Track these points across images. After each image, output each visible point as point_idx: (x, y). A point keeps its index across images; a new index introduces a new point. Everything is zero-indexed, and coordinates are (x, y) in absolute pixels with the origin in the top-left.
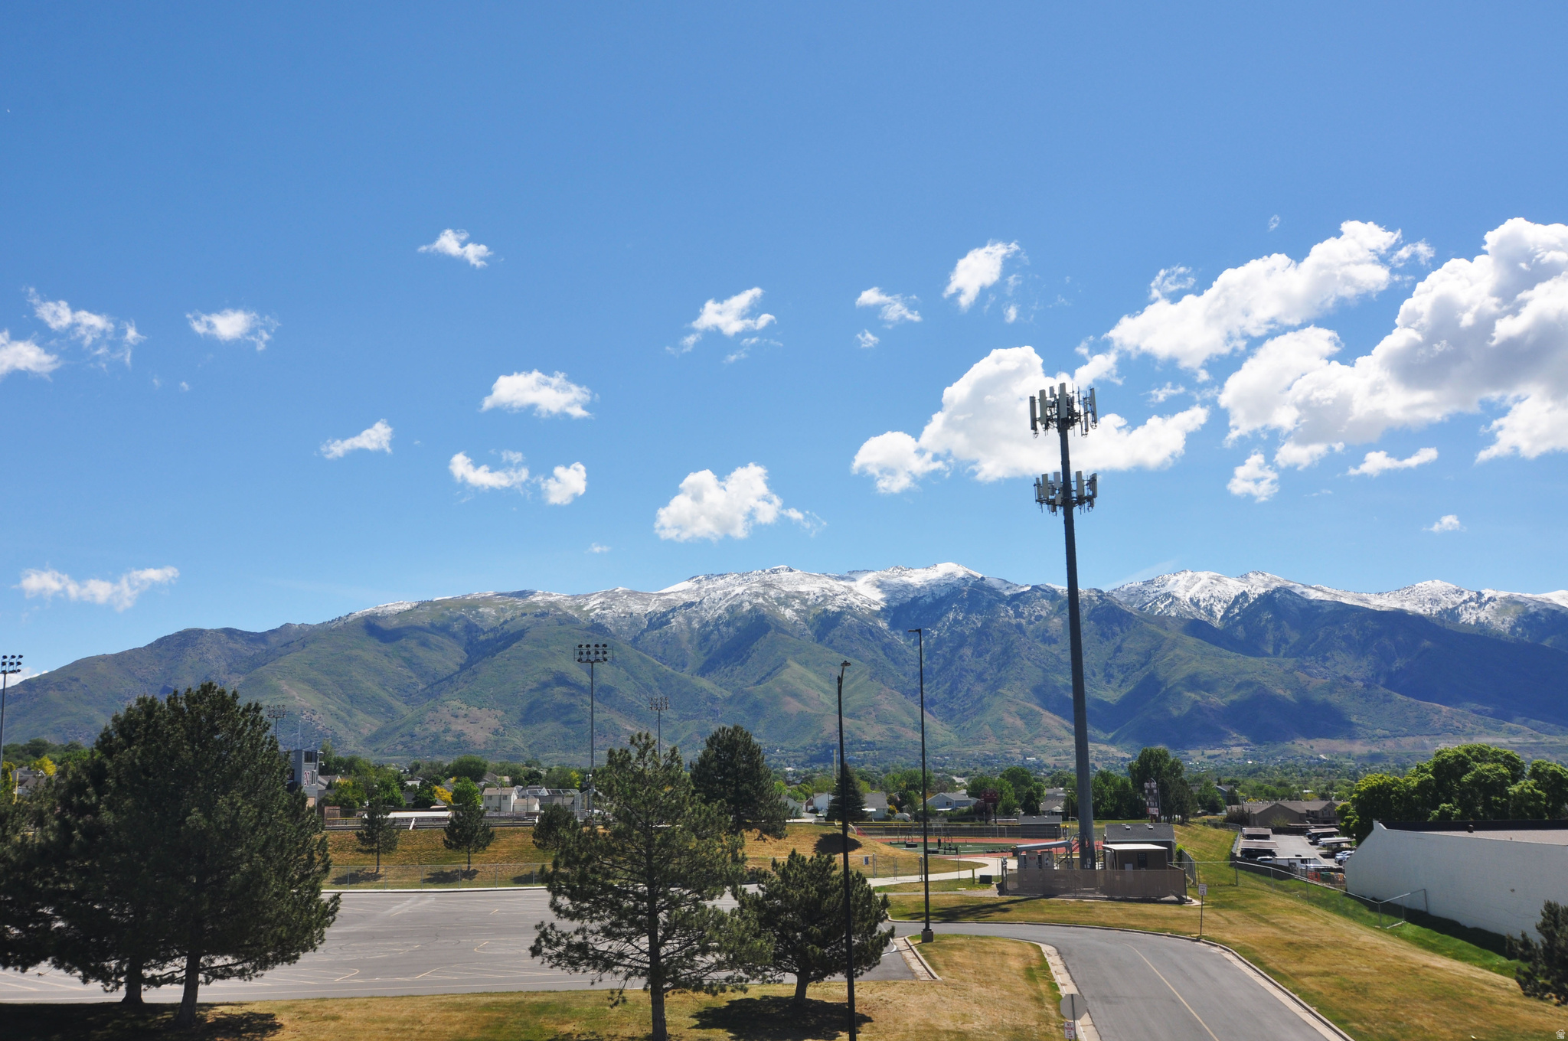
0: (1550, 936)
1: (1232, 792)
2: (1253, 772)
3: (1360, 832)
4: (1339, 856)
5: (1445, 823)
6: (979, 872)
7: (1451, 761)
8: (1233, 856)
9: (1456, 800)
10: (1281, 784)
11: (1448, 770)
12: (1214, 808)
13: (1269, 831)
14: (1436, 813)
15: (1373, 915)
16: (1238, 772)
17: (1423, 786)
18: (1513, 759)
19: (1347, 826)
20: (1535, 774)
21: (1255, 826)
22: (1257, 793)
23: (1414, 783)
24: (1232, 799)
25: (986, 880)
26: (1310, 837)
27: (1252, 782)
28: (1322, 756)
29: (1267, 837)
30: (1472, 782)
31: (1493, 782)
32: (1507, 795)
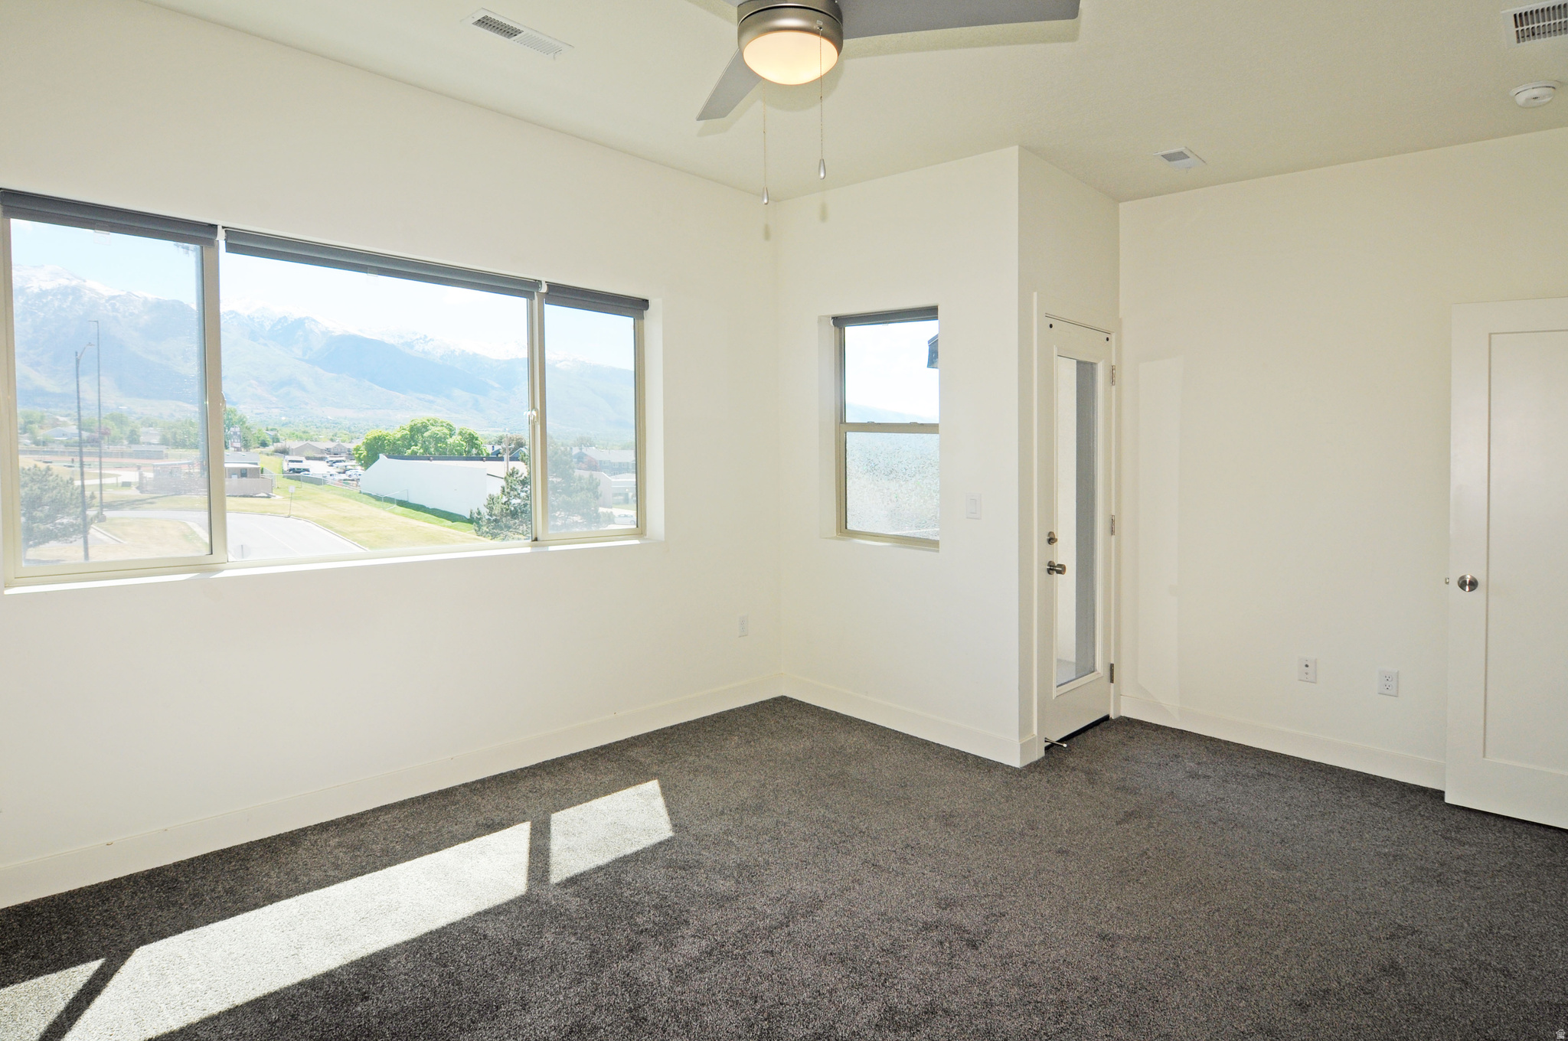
0: (491, 509)
1: (276, 435)
2: (285, 425)
3: (368, 461)
4: (348, 473)
5: (414, 457)
6: (121, 480)
7: (419, 425)
8: (284, 472)
9: (420, 445)
10: (304, 432)
11: (416, 431)
12: (264, 444)
13: (303, 459)
14: (409, 451)
15: (378, 503)
16: (275, 423)
17: (403, 438)
18: (451, 426)
19: (359, 457)
20: (461, 434)
21: (292, 455)
22: (292, 436)
23: (398, 435)
24: (276, 440)
25: (126, 485)
26: (327, 462)
27: (287, 430)
28: (329, 417)
29: (301, 462)
30: (430, 437)
31: (441, 437)
32: (446, 444)
